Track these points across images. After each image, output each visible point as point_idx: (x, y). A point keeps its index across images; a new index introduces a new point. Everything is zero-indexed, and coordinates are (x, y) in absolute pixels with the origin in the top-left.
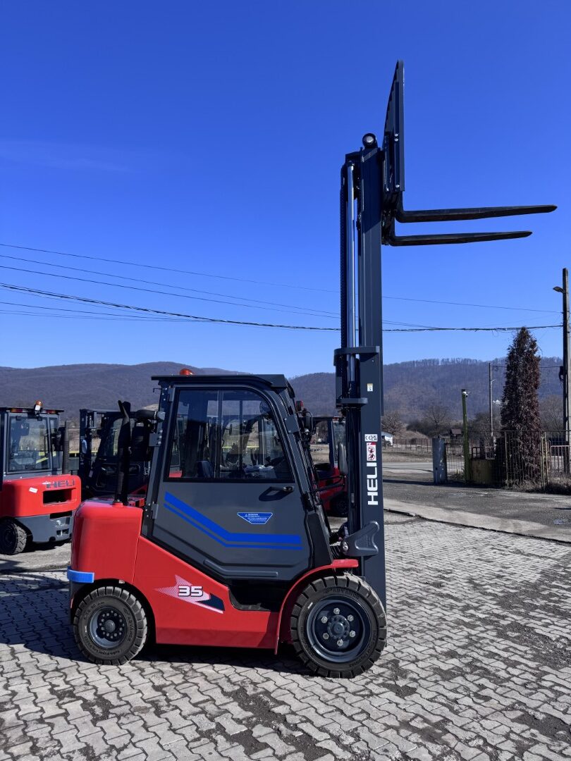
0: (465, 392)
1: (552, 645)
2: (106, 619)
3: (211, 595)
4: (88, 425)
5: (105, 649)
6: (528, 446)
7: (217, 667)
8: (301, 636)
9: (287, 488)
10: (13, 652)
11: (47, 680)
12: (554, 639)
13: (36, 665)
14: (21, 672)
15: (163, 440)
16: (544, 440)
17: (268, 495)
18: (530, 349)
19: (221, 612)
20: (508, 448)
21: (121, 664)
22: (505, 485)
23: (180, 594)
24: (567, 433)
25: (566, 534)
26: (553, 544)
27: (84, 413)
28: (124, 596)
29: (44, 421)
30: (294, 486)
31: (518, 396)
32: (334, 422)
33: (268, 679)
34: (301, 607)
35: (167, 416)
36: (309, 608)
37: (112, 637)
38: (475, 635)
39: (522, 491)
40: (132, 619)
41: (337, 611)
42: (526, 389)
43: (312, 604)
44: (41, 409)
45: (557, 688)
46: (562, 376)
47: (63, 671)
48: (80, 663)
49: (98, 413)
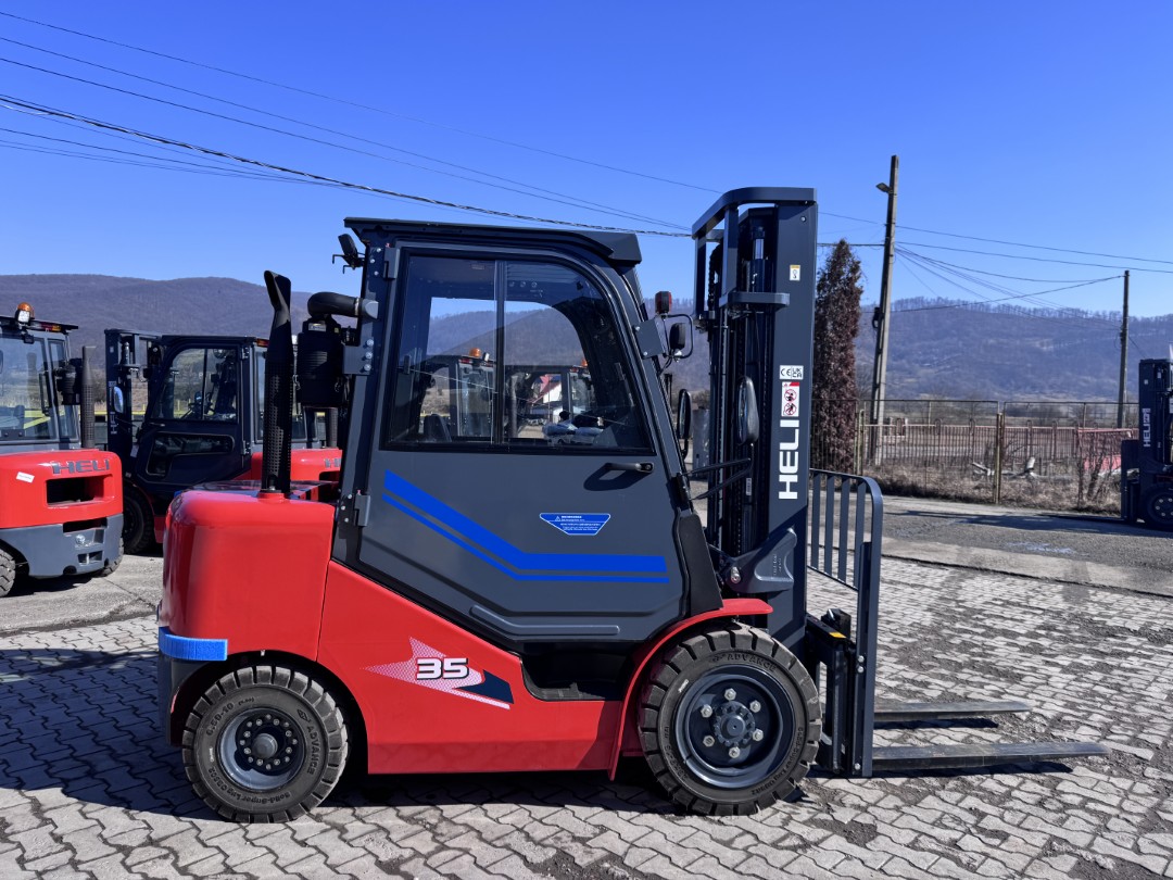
2: (256, 731)
3: (486, 675)
4: (124, 360)
5: (256, 792)
7: (495, 809)
8: (664, 743)
9: (643, 466)
10: (37, 809)
11: (134, 869)
13: (100, 835)
14: (69, 854)
15: (376, 363)
17: (604, 478)
18: (850, 275)
19: (506, 706)
21: (292, 820)
23: (420, 676)
26: (914, 565)
27: (113, 337)
28: (299, 685)
29: (37, 344)
30: (655, 462)
33: (603, 829)
34: (666, 689)
35: (383, 310)
36: (680, 690)
37: (268, 767)
40: (316, 730)
41: (731, 694)
42: (840, 337)
43: (686, 683)
44: (31, 321)
45: (1091, 805)
46: (876, 323)
47: (164, 843)
48: (199, 822)
49: (141, 339)
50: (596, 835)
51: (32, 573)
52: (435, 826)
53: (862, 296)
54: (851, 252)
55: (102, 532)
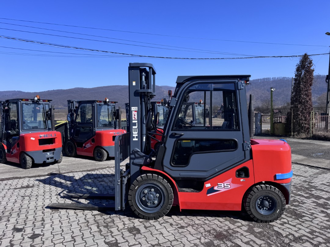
0: (272, 89)
1: (282, 240)
4: (71, 108)
6: (304, 116)
12: (284, 235)
16: (313, 113)
18: (309, 65)
20: (293, 117)
22: (291, 135)
24: (328, 108)
25: (316, 162)
26: (307, 168)
29: (42, 105)
31: (300, 91)
32: (195, 105)
38: (233, 229)
39: (299, 139)
42: (305, 86)
44: (39, 99)
46: (327, 80)
49: (75, 102)
51: (35, 162)
53: (314, 72)
54: (309, 57)
55: (54, 152)
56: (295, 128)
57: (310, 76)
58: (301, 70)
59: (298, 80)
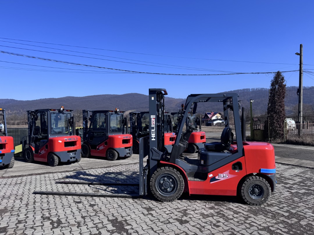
0: (252, 101)
6: (279, 124)
11: (42, 213)
13: (41, 207)
14: (34, 209)
18: (281, 81)
20: (270, 125)
22: (268, 140)
24: (300, 117)
27: (84, 111)
29: (65, 114)
33: (129, 215)
39: (275, 143)
44: (63, 110)
46: (298, 93)
47: (50, 210)
50: (126, 216)
51: (61, 161)
52: (97, 211)
54: (281, 74)
55: (76, 153)
56: (271, 135)
57: (283, 90)
58: (275, 85)
59: (273, 93)
